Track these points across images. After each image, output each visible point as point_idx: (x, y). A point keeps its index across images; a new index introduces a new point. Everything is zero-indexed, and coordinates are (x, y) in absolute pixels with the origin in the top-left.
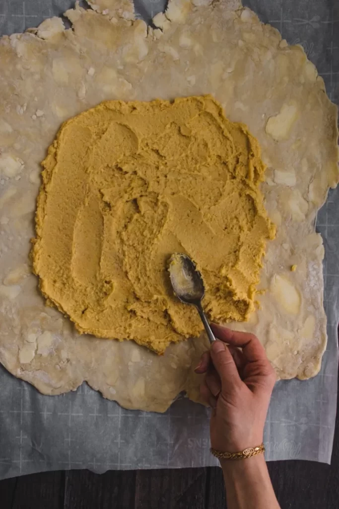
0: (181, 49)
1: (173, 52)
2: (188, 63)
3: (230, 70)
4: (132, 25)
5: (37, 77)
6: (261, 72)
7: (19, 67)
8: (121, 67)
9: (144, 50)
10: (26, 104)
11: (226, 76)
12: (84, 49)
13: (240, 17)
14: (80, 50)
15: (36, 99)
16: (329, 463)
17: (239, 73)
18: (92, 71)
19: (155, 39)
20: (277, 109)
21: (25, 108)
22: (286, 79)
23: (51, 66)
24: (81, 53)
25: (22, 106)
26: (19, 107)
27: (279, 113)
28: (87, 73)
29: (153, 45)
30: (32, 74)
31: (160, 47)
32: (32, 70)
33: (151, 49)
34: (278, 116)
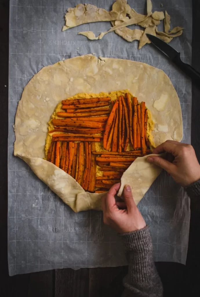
0: (113, 70)
1: (110, 71)
2: (117, 75)
3: (136, 78)
4: (91, 58)
5: (47, 83)
6: (151, 79)
7: (38, 78)
8: (85, 78)
9: (96, 70)
10: (41, 95)
11: (134, 81)
12: (68, 69)
14: (67, 70)
15: (46, 93)
16: (185, 264)
17: (141, 79)
18: (72, 80)
19: (101, 65)
20: (159, 96)
21: (40, 97)
22: (163, 83)
23: (53, 78)
24: (67, 71)
25: (39, 96)
26: (38, 96)
27: (160, 98)
28: (70, 81)
29: (100, 68)
30: (44, 81)
31: (104, 68)
32: (45, 79)
33: (100, 69)
34: (159, 100)
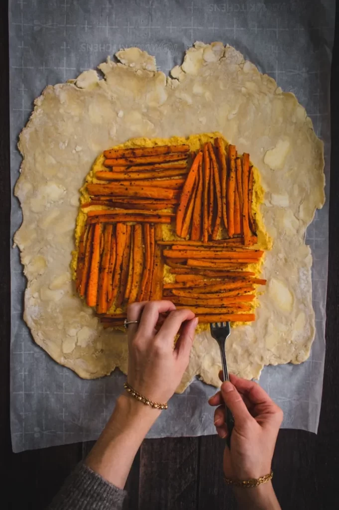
0: (194, 96)
1: (189, 100)
2: (200, 106)
3: (234, 112)
4: (154, 75)
5: (76, 119)
6: (260, 114)
7: (61, 111)
8: (145, 110)
9: (164, 97)
10: (67, 141)
11: (231, 116)
12: (115, 96)
13: (242, 69)
14: (112, 97)
15: (75, 137)
16: (316, 433)
17: (242, 114)
18: (121, 114)
19: (173, 87)
20: (273, 144)
21: (66, 145)
22: (281, 119)
23: (88, 110)
24: (112, 99)
25: (64, 143)
26: (61, 144)
27: (275, 147)
28: (117, 116)
29: (171, 92)
30: (72, 117)
31: (177, 94)
32: (73, 114)
33: (170, 95)
34: (274, 150)
